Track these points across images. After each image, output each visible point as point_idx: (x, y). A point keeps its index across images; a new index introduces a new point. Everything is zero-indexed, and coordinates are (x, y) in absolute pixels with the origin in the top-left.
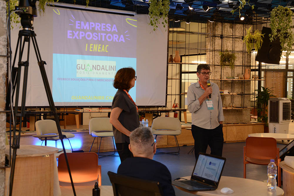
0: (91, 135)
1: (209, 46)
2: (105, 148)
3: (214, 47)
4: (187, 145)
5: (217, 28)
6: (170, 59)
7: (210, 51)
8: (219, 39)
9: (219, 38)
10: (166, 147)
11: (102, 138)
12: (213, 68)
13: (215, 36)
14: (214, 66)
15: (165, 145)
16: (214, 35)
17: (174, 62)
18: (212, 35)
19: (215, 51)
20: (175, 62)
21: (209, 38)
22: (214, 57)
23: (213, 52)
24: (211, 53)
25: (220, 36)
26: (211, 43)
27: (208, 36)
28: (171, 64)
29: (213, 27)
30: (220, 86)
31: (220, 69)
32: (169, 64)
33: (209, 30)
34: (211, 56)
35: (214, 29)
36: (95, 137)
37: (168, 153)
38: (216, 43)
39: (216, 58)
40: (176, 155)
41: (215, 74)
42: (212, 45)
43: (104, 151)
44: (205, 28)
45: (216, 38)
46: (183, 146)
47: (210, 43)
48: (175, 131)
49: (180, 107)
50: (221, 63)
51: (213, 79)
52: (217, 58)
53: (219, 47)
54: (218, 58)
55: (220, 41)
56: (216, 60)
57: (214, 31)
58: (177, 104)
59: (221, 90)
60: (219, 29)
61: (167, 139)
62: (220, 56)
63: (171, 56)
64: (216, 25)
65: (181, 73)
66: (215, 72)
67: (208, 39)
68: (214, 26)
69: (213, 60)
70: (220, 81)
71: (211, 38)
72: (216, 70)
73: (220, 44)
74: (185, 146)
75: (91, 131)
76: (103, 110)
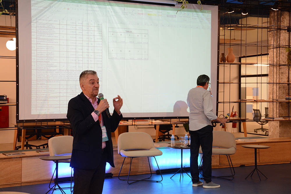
0: (120, 154)
1: (272, 41)
2: (139, 170)
3: (279, 43)
4: (246, 165)
5: (283, 18)
6: (221, 58)
7: (273, 48)
8: (286, 33)
9: (285, 31)
10: (218, 168)
11: (133, 158)
12: (278, 69)
13: (280, 29)
14: (280, 66)
15: (217, 166)
16: (279, 27)
17: (226, 62)
18: (276, 28)
19: (280, 47)
20: (228, 62)
21: (272, 31)
22: (279, 55)
23: (278, 49)
24: (275, 50)
25: (287, 28)
26: (275, 38)
27: (271, 30)
28: (223, 65)
29: (277, 18)
30: (287, 91)
31: (288, 70)
32: (220, 65)
33: (272, 22)
34: (275, 54)
35: (279, 20)
36: (125, 157)
37: (218, 178)
38: (281, 37)
39: (281, 56)
40: (229, 180)
41: (280, 76)
42: (276, 40)
43: (138, 174)
44: (268, 22)
45: (281, 31)
46: (240, 166)
47: (273, 38)
48: (228, 148)
49: (240, 116)
50: (288, 62)
51: (278, 82)
52: (283, 56)
53: (286, 43)
54: (285, 56)
55: (287, 35)
56: (282, 58)
57: (279, 23)
58: (235, 112)
59: (289, 96)
60: (285, 20)
61: (219, 158)
62: (287, 53)
63: (223, 54)
64: (281, 15)
65: (240, 76)
66: (280, 74)
67: (271, 33)
68: (279, 16)
69: (278, 59)
70: (287, 85)
71: (275, 32)
72: (282, 71)
73: (287, 39)
74: (242, 166)
75: (120, 150)
76: (137, 123)
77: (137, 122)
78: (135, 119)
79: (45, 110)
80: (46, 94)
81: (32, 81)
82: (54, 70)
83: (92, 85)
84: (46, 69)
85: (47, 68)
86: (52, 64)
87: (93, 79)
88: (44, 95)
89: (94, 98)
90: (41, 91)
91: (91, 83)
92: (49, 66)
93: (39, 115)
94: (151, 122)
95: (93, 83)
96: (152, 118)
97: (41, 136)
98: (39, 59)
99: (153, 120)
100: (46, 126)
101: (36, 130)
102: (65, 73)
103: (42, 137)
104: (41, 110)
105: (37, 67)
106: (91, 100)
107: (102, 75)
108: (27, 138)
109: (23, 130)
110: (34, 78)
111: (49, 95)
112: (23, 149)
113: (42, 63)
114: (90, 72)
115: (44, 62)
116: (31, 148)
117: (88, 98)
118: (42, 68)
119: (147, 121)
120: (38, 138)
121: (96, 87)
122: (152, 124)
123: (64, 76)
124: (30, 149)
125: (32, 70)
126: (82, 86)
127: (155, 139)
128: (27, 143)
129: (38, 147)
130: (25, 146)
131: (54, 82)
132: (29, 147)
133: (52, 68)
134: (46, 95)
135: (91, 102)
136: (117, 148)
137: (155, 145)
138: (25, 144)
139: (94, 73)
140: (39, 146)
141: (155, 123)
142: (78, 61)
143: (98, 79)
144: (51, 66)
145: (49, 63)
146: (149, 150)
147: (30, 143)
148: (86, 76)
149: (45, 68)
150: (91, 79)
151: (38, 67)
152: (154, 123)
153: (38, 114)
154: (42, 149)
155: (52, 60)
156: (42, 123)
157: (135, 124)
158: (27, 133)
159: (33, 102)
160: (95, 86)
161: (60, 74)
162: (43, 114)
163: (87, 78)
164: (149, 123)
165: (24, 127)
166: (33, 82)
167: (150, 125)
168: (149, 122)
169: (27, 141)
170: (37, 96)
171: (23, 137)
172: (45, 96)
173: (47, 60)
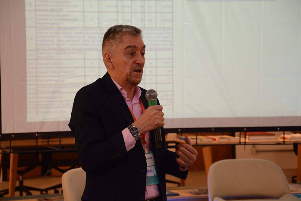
75: (214, 197)
76: (250, 139)
77: (251, 137)
78: (245, 131)
79: (56, 112)
80: (56, 78)
81: (28, 52)
82: (72, 28)
83: (131, 58)
84: (56, 26)
85: (58, 24)
86: (67, 15)
87: (133, 45)
88: (52, 80)
89: (131, 88)
90: (47, 72)
91: (128, 54)
92: (61, 20)
93: (43, 124)
94: (281, 138)
95: (132, 54)
96: (284, 129)
97: (50, 169)
98: (40, 5)
99: (285, 132)
100: (57, 146)
101: (40, 155)
102: (94, 33)
103: (54, 171)
104: (46, 112)
105: (36, 22)
106: (124, 93)
107: (172, 37)
108: (20, 173)
109: (12, 155)
110: (30, 45)
111: (64, 81)
112: (13, 195)
113: (47, 13)
114: (127, 30)
115: (52, 11)
116: (29, 194)
117: (119, 87)
118: (48, 24)
119: (273, 135)
120: (45, 173)
121: (138, 64)
122: (284, 142)
123: (93, 41)
124: (27, 194)
125: (27, 29)
126: (108, 59)
127: (296, 177)
128: (21, 183)
129: (44, 192)
130: (17, 189)
131: (73, 53)
132: (25, 192)
133: (67, 24)
134: (55, 80)
135: (125, 96)
136: (207, 194)
137: (291, 189)
138: (17, 184)
139: (136, 32)
140: (46, 190)
141: (291, 139)
142: (123, 7)
143: (144, 47)
144: (67, 20)
145: (61, 13)
146: (278, 198)
147: (27, 183)
148: (118, 36)
149: (53, 24)
150: (129, 45)
151: (38, 21)
152: (288, 140)
153: (41, 120)
154: (52, 196)
155: (67, 6)
156: (50, 140)
157: (245, 142)
158: (20, 162)
159: (31, 97)
160: (136, 60)
161: (84, 37)
162: (51, 120)
163: (121, 41)
164: (277, 139)
165: (15, 149)
166: (30, 55)
167: (279, 144)
168: (278, 137)
169: (23, 178)
170: (39, 83)
171: (13, 171)
172: (54, 82)
173: (56, 6)
